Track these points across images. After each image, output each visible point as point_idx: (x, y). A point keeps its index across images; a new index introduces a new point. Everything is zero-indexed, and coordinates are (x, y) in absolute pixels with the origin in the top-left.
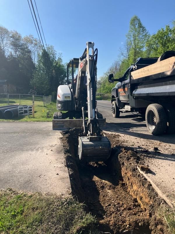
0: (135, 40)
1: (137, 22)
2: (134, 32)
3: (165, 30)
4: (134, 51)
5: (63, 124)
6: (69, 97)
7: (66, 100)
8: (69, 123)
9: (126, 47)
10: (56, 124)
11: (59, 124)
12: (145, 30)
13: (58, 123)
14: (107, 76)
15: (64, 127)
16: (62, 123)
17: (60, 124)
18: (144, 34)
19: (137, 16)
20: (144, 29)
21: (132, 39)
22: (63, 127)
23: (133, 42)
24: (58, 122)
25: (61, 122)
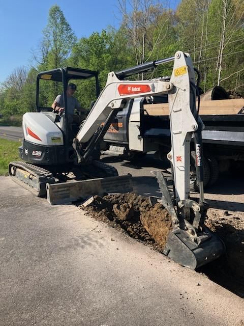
0: (55, 41)
1: (58, 15)
2: (54, 28)
3: (101, 35)
4: (55, 57)
5: (68, 192)
6: (59, 138)
7: (54, 144)
8: (78, 189)
9: (40, 49)
10: (56, 194)
11: (60, 193)
12: (70, 29)
13: (60, 190)
14: (5, 88)
15: (71, 196)
16: (66, 189)
17: (63, 192)
18: (68, 35)
19: (57, 6)
20: (68, 28)
21: (52, 38)
22: (68, 197)
23: (52, 43)
24: (59, 188)
25: (65, 187)
